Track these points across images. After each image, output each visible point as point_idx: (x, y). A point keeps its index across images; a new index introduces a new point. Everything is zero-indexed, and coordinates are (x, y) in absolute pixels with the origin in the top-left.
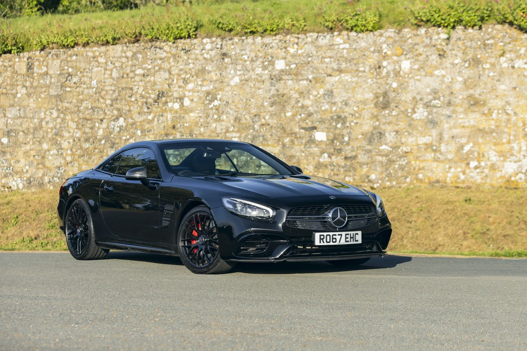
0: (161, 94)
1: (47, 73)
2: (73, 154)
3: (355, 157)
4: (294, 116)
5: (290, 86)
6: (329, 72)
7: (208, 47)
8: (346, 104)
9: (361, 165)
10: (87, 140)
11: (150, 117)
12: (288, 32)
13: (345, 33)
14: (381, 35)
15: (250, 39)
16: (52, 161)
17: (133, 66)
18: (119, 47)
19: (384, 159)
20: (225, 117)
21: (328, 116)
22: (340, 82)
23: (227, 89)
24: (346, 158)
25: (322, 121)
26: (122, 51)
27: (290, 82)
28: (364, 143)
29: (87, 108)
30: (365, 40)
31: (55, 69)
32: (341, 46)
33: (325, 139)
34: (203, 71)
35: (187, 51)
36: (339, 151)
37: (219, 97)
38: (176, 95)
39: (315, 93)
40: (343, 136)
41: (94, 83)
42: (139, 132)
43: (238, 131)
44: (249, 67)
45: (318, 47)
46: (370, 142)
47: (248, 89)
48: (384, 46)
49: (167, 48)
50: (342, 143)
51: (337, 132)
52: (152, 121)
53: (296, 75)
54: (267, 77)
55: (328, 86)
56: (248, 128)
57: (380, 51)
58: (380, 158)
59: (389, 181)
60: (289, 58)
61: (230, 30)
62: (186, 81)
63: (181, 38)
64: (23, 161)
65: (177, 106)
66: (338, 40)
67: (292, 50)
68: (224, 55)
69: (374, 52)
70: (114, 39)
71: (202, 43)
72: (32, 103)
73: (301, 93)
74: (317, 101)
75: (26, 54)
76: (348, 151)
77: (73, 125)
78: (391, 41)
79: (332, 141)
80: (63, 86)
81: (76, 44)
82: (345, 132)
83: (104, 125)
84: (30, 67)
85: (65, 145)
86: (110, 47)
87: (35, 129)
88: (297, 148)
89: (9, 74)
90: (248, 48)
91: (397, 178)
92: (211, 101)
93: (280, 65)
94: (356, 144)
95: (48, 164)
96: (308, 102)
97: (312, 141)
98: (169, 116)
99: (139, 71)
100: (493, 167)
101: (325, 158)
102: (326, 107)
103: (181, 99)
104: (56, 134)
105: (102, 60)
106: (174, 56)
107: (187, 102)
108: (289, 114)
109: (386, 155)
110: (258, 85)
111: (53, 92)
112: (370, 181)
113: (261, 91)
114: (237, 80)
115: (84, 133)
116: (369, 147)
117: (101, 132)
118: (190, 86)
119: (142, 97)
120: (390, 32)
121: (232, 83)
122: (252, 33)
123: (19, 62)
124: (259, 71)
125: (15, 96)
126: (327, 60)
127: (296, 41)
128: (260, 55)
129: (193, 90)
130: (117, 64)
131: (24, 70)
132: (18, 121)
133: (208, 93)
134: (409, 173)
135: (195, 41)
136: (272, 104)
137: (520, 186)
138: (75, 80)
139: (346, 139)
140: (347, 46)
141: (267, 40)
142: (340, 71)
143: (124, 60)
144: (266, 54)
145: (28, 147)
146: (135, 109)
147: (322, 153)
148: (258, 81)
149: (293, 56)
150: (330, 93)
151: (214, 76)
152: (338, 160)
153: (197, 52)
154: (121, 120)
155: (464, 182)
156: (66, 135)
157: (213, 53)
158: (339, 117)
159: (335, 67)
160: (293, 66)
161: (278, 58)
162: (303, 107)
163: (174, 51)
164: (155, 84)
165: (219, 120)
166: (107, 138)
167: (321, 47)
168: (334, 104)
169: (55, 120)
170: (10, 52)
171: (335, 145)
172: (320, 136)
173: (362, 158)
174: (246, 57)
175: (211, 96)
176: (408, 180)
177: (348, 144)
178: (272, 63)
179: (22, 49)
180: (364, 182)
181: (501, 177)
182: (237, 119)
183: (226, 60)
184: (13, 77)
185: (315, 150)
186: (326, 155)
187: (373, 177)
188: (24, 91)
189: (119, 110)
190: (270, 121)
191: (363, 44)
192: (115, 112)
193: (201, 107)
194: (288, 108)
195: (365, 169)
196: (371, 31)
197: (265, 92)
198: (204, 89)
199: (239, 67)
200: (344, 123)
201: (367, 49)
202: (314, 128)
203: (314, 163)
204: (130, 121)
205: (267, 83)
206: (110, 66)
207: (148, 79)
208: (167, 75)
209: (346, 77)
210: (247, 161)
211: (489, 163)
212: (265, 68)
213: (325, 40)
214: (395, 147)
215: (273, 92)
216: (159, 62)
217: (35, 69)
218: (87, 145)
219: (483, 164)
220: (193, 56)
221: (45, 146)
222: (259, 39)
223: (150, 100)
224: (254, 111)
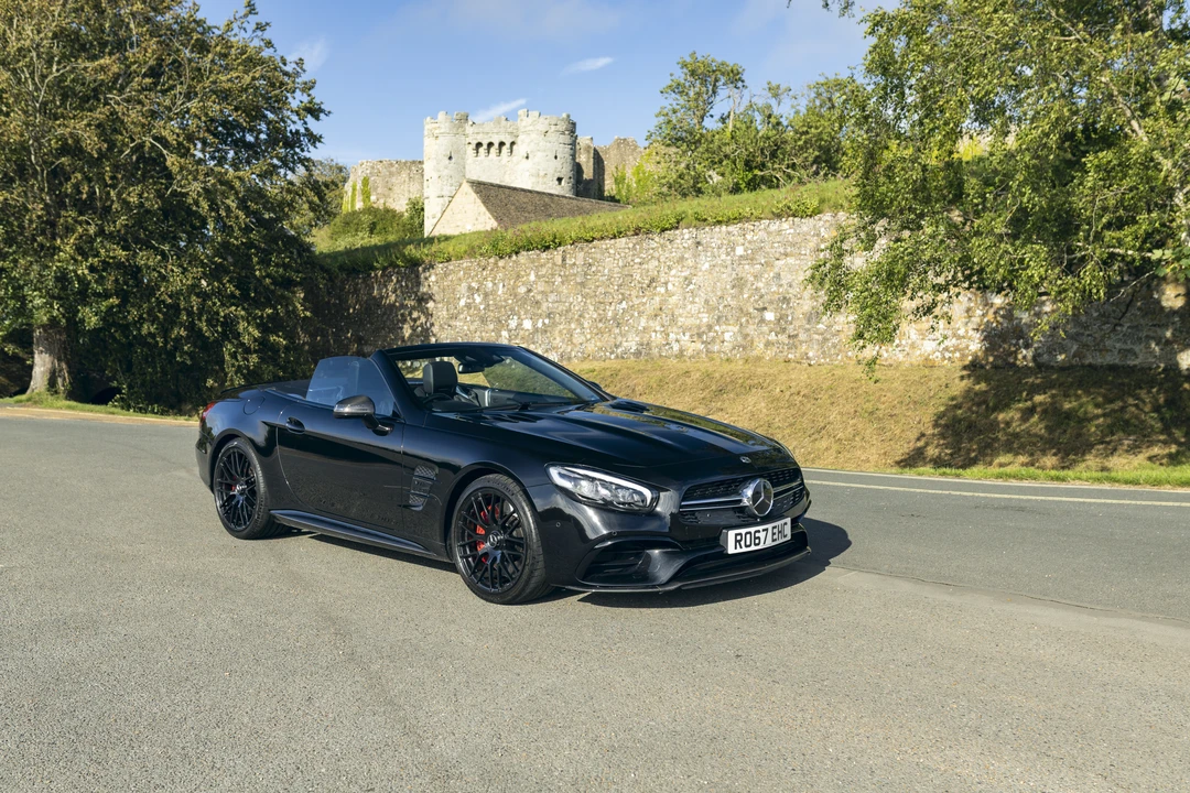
0: (653, 280)
1: (574, 264)
2: (591, 333)
3: (796, 336)
4: (750, 297)
5: (747, 270)
6: (777, 256)
7: (687, 236)
8: (790, 286)
9: (801, 342)
10: (600, 321)
11: (644, 300)
12: (748, 220)
13: (791, 218)
14: (820, 220)
15: (717, 229)
16: (578, 339)
17: (634, 255)
18: (624, 240)
19: (820, 338)
20: (697, 300)
21: (777, 296)
22: (786, 265)
23: (700, 274)
24: (789, 336)
25: (771, 302)
26: (626, 243)
27: (747, 267)
28: (805, 322)
29: (601, 293)
30: (807, 225)
31: (580, 262)
32: (788, 232)
33: (773, 319)
34: (682, 259)
35: (671, 241)
36: (784, 330)
37: (694, 281)
38: (663, 280)
39: (766, 276)
40: (787, 316)
41: (606, 271)
42: (636, 314)
43: (707, 312)
44: (716, 254)
45: (769, 233)
46: (809, 322)
47: (715, 274)
48: (822, 230)
49: (657, 239)
50: (786, 322)
51: (783, 312)
52: (645, 304)
53: (751, 259)
54: (729, 262)
55: (776, 270)
56: (714, 309)
57: (818, 235)
58: (816, 337)
59: (824, 358)
60: (747, 244)
61: (705, 220)
62: (670, 268)
63: (667, 229)
64: (558, 339)
65: (662, 290)
66: (785, 226)
67: (749, 237)
68: (698, 243)
69: (814, 236)
70: (621, 233)
71: (682, 234)
72: (564, 289)
73: (756, 277)
74: (767, 284)
75: (561, 248)
76: (791, 330)
77: (592, 308)
78: (828, 224)
79: (779, 321)
80: (586, 274)
81: (594, 239)
82: (789, 312)
83: (613, 308)
84: (564, 260)
85: (586, 325)
86: (618, 240)
87: (567, 311)
88: (752, 327)
89: (550, 265)
90: (716, 236)
91: (830, 356)
92: (688, 285)
93: (740, 251)
94: (797, 323)
95: (574, 341)
96: (760, 285)
97: (763, 321)
98: (657, 299)
99: (637, 260)
100: (913, 346)
101: (772, 337)
102: (774, 289)
103: (666, 283)
104: (580, 316)
105: (612, 251)
106: (662, 246)
107: (670, 286)
108: (745, 296)
109: (822, 334)
110: (722, 270)
111: (579, 280)
112: (808, 358)
113: (724, 276)
114: (707, 266)
115: (599, 314)
116: (808, 326)
117: (610, 314)
118: (673, 272)
119: (639, 282)
120: (827, 216)
121: (704, 269)
122: (719, 222)
123: (557, 255)
124: (723, 257)
125: (553, 283)
126: (776, 245)
127: (752, 228)
128: (725, 242)
129: (674, 276)
130: (623, 255)
131: (560, 262)
132: (556, 305)
133: (686, 278)
134: (840, 351)
135: (677, 232)
136: (733, 287)
137: (936, 364)
138: (594, 269)
139: (790, 318)
140: (792, 231)
141: (731, 228)
142: (786, 255)
143: (627, 251)
144: (729, 241)
145: (562, 327)
146: (634, 293)
147: (771, 332)
148: (723, 267)
149: (750, 242)
150: (778, 276)
151: (690, 262)
152: (783, 338)
153: (678, 241)
154: (624, 302)
155: (886, 360)
156: (587, 316)
157: (690, 242)
158: (785, 298)
159: (782, 251)
160: (750, 252)
161: (738, 245)
162: (756, 289)
163: (662, 241)
164: (648, 271)
165: (693, 302)
166: (614, 318)
167: (771, 233)
168: (781, 286)
169: (579, 303)
170: (547, 248)
171: (781, 324)
172: (770, 316)
173: (802, 336)
174: (713, 245)
175: (688, 280)
176: (839, 357)
177: (791, 323)
178: (733, 249)
179: (560, 245)
180: (802, 359)
181: (920, 355)
182: (707, 302)
183: (700, 248)
184: (552, 268)
185: (765, 329)
186: (773, 333)
187: (811, 354)
188: (560, 280)
189: (622, 294)
190: (731, 303)
191: (805, 229)
192: (620, 296)
193: (680, 291)
194: (745, 290)
195: (804, 347)
196: (811, 216)
197: (727, 277)
198: (683, 274)
199: (709, 254)
200: (788, 303)
201: (808, 234)
202: (765, 309)
203: (764, 341)
204: (631, 304)
205: (729, 269)
206: (618, 256)
207: (644, 266)
208: (657, 263)
209: (791, 260)
210: (714, 337)
211: (910, 342)
212: (728, 254)
213: (775, 226)
214: (830, 327)
215: (734, 276)
216: (651, 251)
217: (568, 261)
218: (600, 325)
219: (904, 342)
220: (675, 246)
221: (573, 326)
222: (724, 228)
223: (645, 285)
224: (719, 293)
